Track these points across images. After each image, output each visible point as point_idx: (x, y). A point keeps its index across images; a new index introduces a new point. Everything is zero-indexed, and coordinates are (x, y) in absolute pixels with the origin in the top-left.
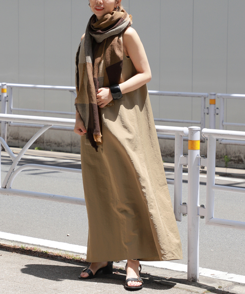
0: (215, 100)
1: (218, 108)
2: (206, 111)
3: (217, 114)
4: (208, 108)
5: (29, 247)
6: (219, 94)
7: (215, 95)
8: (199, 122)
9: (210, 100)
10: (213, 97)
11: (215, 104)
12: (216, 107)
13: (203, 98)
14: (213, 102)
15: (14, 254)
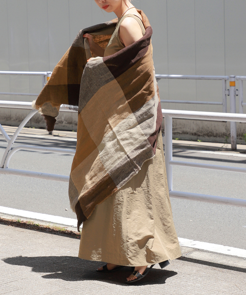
0: (234, 82)
1: (237, 90)
2: (227, 93)
3: (237, 95)
4: (228, 90)
5: (25, 221)
6: (238, 77)
7: (234, 77)
8: (221, 103)
9: (230, 82)
10: (233, 80)
11: (235, 86)
12: (236, 89)
13: (224, 81)
14: (233, 84)
15: (10, 227)
